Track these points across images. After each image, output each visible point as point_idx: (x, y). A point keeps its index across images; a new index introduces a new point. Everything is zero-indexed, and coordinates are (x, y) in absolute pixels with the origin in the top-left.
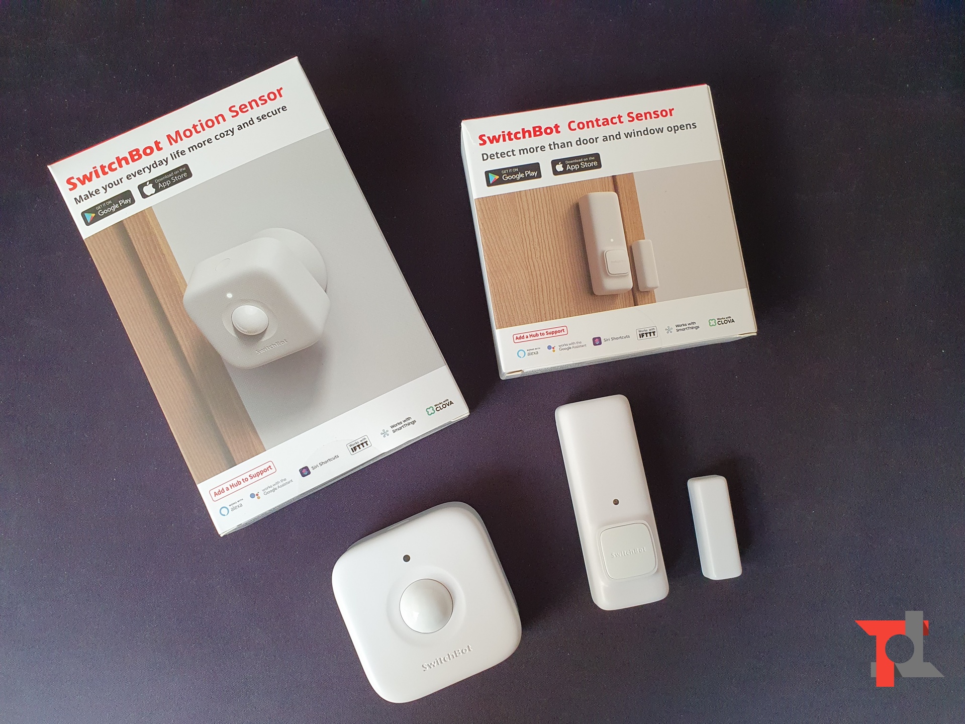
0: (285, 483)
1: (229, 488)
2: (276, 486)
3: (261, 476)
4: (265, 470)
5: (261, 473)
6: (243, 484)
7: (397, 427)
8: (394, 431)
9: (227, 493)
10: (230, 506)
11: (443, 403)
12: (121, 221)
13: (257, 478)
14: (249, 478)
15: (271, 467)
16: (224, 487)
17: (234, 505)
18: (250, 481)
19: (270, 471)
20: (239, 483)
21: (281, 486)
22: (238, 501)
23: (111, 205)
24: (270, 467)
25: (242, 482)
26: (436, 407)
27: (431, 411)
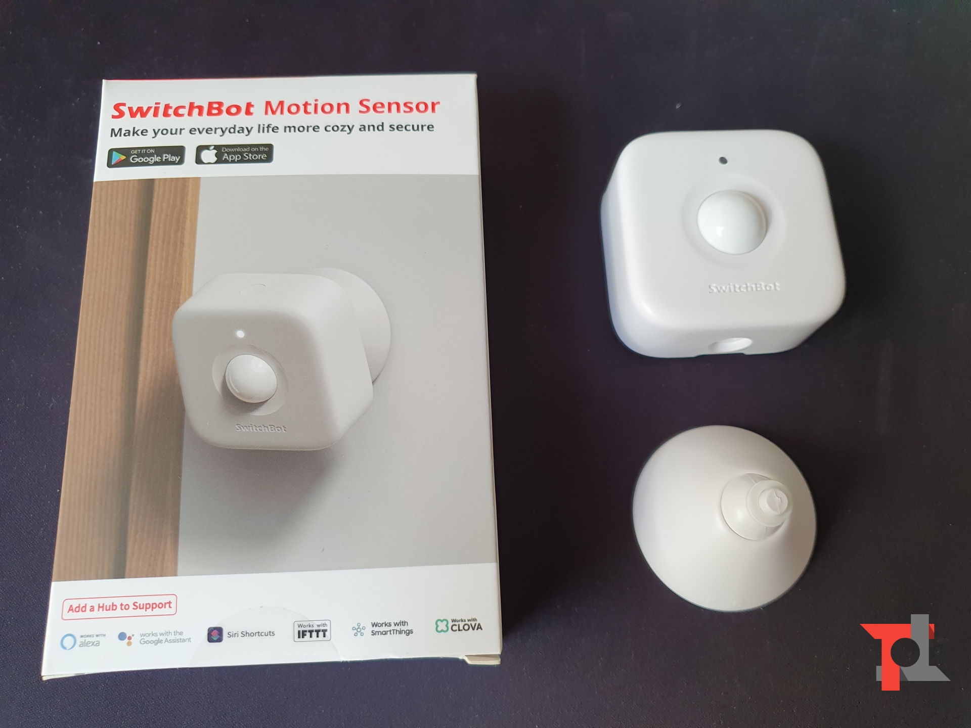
0: (179, 638)
1: (96, 608)
2: (163, 638)
3: (149, 611)
4: (161, 606)
5: (153, 606)
6: (119, 612)
7: (380, 629)
8: (374, 633)
9: (88, 614)
10: (82, 637)
11: (467, 622)
12: (153, 180)
13: (143, 612)
14: (132, 606)
15: (171, 605)
16: (90, 603)
17: (88, 639)
18: (131, 612)
19: (167, 610)
20: (113, 607)
21: (171, 641)
22: (97, 636)
23: (151, 155)
24: (170, 603)
25: (119, 607)
26: (454, 623)
27: (442, 626)
